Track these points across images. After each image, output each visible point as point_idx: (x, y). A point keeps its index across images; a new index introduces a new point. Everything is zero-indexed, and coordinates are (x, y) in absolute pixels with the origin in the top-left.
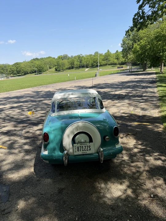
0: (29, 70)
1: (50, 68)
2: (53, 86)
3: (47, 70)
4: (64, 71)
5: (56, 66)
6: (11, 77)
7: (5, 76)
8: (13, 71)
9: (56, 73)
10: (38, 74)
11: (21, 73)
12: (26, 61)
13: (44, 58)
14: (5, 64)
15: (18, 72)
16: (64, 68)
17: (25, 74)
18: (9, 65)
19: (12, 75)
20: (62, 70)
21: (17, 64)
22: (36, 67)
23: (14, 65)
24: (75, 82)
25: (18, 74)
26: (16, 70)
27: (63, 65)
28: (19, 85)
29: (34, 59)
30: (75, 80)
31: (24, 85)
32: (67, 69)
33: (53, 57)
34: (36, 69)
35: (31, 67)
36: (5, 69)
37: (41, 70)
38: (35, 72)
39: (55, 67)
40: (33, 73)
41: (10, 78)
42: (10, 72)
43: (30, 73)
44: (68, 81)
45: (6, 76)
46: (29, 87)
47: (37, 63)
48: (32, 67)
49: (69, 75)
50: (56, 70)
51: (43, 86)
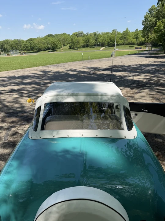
0: (43, 46)
1: (64, 45)
2: (64, 65)
3: (61, 48)
4: (78, 49)
5: (70, 43)
6: (25, 53)
7: (18, 52)
8: (27, 48)
9: (70, 51)
10: (51, 51)
11: (35, 50)
12: (40, 37)
13: (59, 34)
14: (19, 39)
15: (32, 49)
16: (79, 46)
17: (39, 51)
18: (23, 40)
19: (25, 51)
20: (76, 48)
21: (31, 40)
22: (50, 44)
23: (28, 40)
24: (89, 62)
25: (32, 50)
26: (30, 46)
27: (78, 42)
28: (30, 62)
29: (48, 36)
30: (88, 59)
31: (35, 63)
32: (81, 47)
33: (67, 34)
34: (50, 46)
35: (44, 44)
36: (20, 44)
37: (55, 47)
38: (49, 49)
39: (69, 45)
40: (47, 50)
41: (24, 55)
42: (24, 48)
43: (44, 50)
44: (81, 60)
45: (20, 52)
46: (39, 66)
47: (51, 39)
48: (46, 44)
49: (82, 53)
50: (70, 47)
51: (54, 65)
